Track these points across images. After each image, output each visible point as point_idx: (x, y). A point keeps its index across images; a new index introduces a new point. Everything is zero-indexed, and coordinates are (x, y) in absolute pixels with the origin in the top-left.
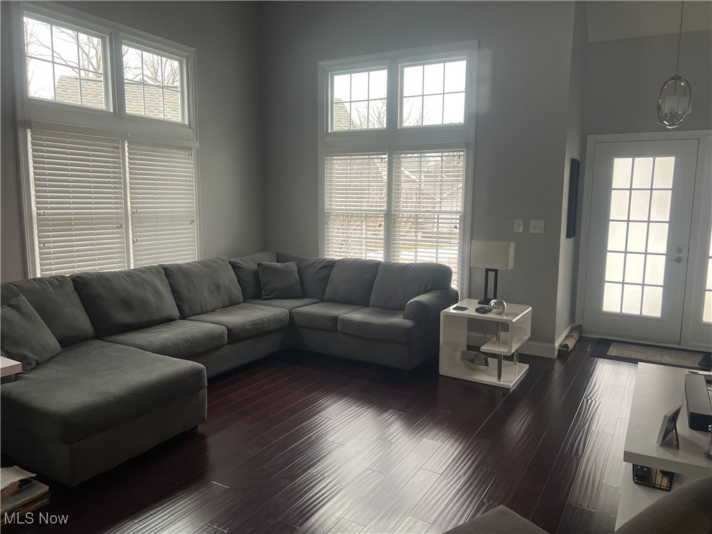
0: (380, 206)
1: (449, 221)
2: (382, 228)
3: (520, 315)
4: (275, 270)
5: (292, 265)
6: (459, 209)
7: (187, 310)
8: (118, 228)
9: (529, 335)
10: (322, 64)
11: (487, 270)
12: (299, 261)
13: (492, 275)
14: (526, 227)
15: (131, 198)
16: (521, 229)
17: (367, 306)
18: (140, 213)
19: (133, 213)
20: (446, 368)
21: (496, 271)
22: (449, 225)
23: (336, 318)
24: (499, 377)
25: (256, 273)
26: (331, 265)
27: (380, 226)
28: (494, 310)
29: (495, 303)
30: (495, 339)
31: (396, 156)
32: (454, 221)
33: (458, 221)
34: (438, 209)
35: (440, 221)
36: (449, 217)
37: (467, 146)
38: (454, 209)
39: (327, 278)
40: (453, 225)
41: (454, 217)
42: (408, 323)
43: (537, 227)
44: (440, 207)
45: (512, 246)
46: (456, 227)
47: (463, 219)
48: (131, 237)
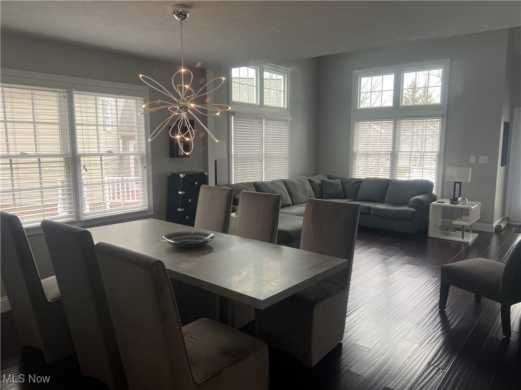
0: (389, 149)
1: (431, 157)
2: (389, 161)
3: (475, 206)
4: (330, 183)
5: (339, 181)
6: (437, 150)
7: (295, 202)
8: (260, 161)
9: (479, 218)
10: (355, 72)
11: (455, 183)
12: (341, 179)
13: (458, 185)
14: (477, 159)
15: (265, 147)
16: (474, 160)
17: (384, 203)
18: (269, 154)
19: (265, 154)
20: (431, 234)
21: (460, 183)
22: (430, 159)
23: (370, 208)
24: (463, 238)
25: (320, 185)
26: (360, 181)
27: (388, 160)
28: (461, 203)
29: (461, 199)
30: (460, 219)
31: (398, 121)
32: (433, 157)
33: (436, 157)
34: (423, 150)
35: (425, 157)
36: (431, 154)
37: (442, 116)
38: (434, 150)
39: (358, 189)
40: (433, 159)
41: (434, 154)
42: (412, 210)
43: (484, 160)
44: (425, 149)
45: (470, 169)
46: (434, 160)
47: (439, 156)
48: (264, 166)
